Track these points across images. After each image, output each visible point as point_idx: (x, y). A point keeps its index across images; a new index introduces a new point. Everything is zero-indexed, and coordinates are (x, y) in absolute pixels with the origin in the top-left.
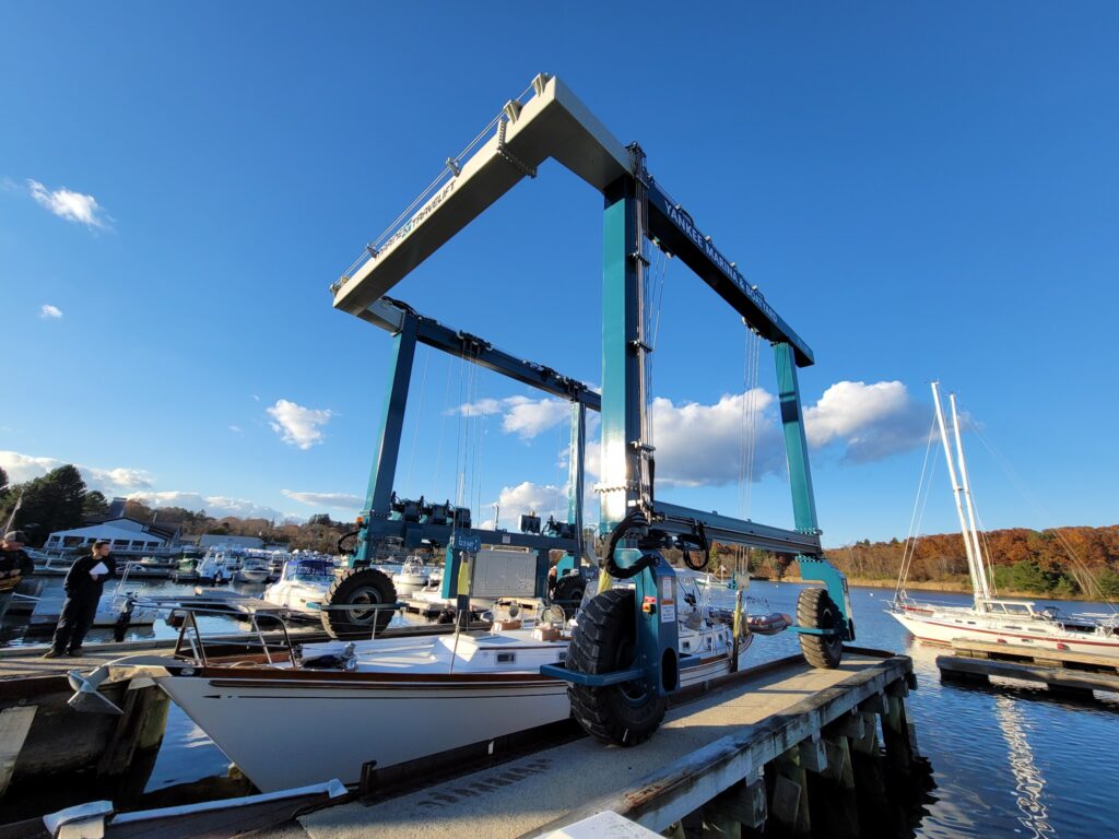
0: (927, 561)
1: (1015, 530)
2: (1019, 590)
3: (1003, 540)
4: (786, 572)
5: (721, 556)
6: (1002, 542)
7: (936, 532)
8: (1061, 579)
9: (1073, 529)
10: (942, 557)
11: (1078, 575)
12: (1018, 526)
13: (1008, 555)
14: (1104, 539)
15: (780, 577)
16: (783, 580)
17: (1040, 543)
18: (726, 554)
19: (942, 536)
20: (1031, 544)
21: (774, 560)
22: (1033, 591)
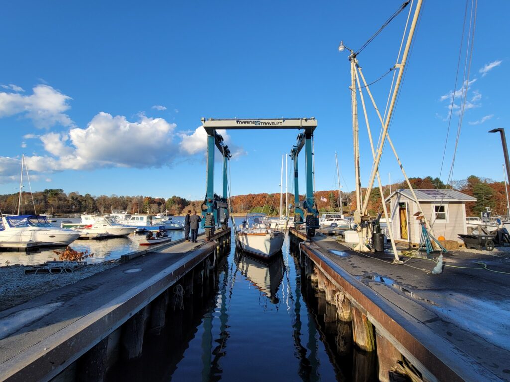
0: (237, 206)
4: (183, 212)
5: (152, 205)
7: (241, 194)
8: (275, 210)
10: (242, 204)
12: (265, 193)
15: (179, 214)
16: (181, 215)
17: (270, 199)
18: (153, 204)
19: (243, 196)
20: (267, 199)
21: (177, 206)
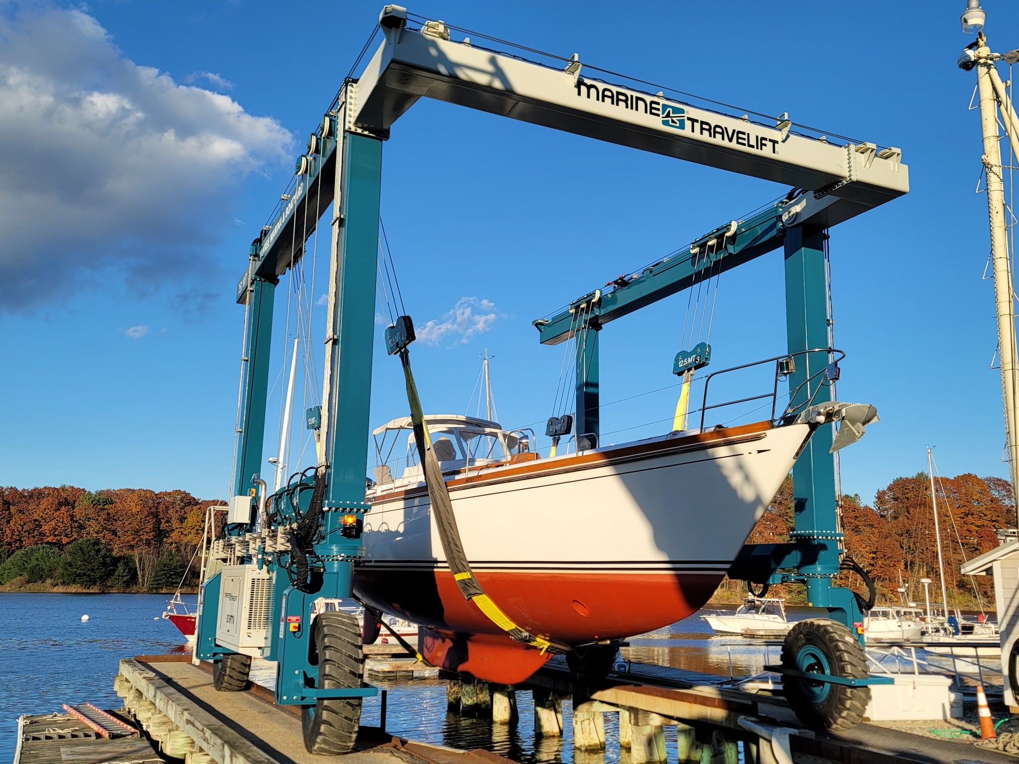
1: (63, 489)
2: (63, 583)
3: (44, 503)
6: (42, 507)
9: (133, 491)
11: (140, 560)
13: (44, 528)
14: (161, 508)
17: (91, 512)
20: (78, 512)
22: (82, 584)
